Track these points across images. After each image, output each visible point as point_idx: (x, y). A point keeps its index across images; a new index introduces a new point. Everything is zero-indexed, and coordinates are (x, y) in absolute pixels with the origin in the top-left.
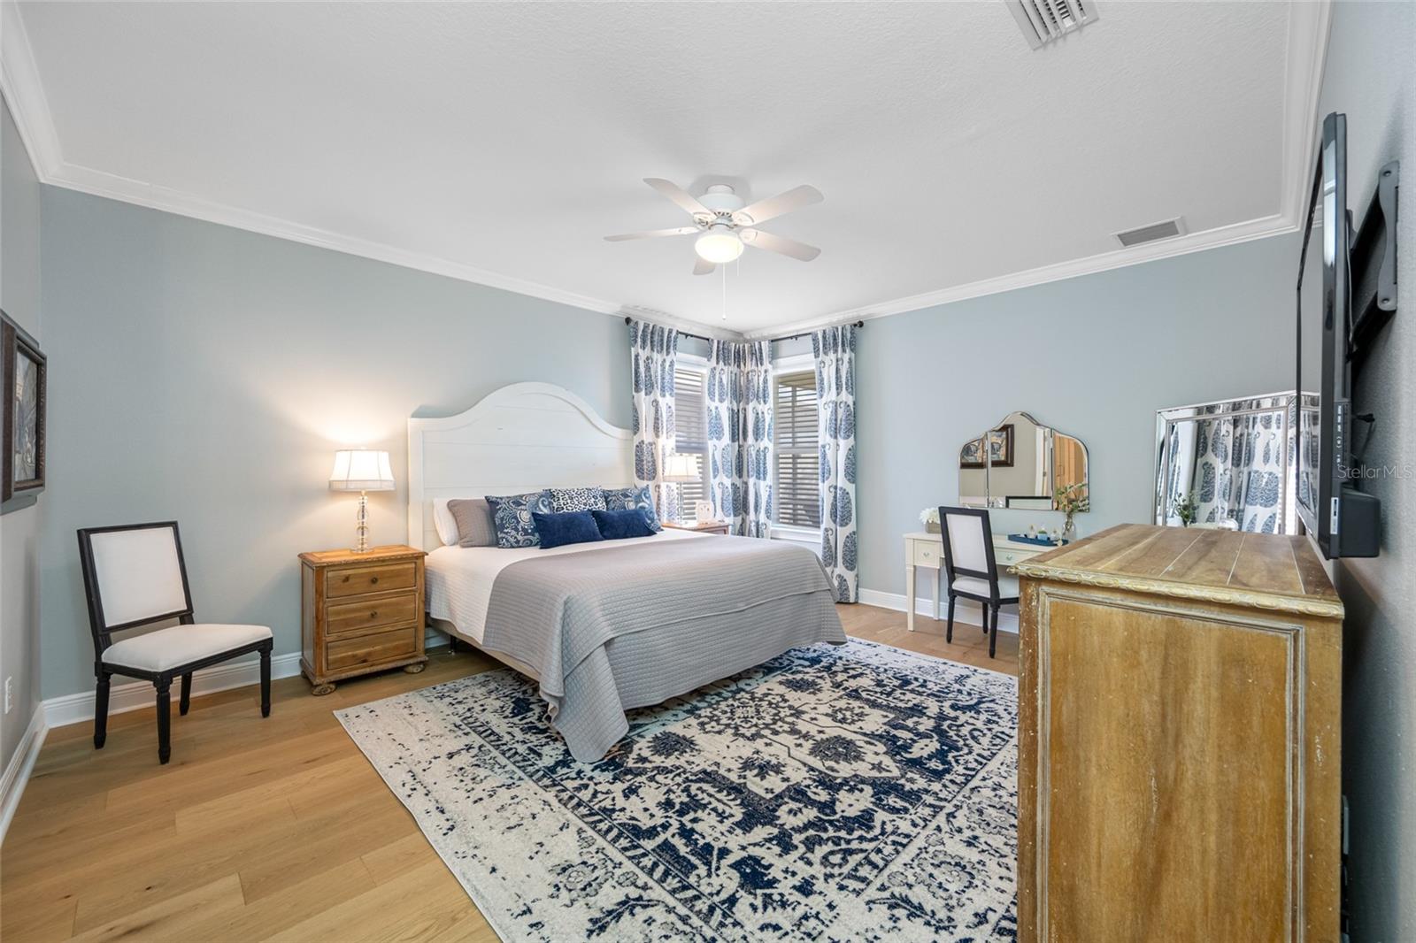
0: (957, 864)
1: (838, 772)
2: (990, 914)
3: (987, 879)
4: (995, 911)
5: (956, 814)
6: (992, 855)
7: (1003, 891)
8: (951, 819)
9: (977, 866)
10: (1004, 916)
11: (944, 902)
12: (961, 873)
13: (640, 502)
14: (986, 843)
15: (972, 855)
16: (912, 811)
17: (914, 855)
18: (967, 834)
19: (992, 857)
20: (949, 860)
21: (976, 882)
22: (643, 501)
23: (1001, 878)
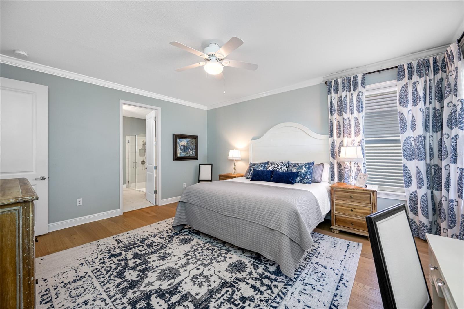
0: (81, 295)
1: (152, 273)
2: (56, 297)
3: (67, 301)
4: (55, 298)
5: (103, 302)
6: (74, 307)
7: (59, 303)
8: (102, 300)
9: (75, 300)
10: (52, 300)
11: (71, 287)
12: (76, 295)
13: (300, 169)
14: (81, 307)
15: (81, 300)
16: (115, 289)
17: (94, 285)
18: (91, 302)
19: (74, 306)
20: (84, 293)
21: (69, 297)
22: (302, 169)
23: (63, 305)
